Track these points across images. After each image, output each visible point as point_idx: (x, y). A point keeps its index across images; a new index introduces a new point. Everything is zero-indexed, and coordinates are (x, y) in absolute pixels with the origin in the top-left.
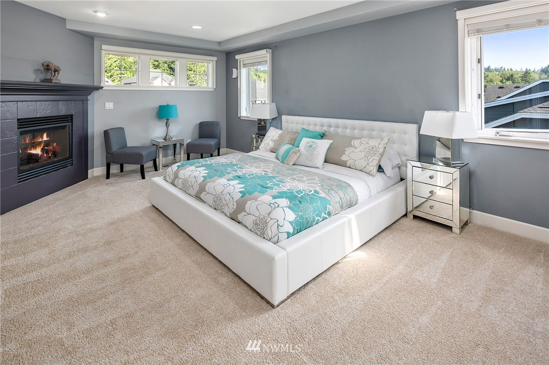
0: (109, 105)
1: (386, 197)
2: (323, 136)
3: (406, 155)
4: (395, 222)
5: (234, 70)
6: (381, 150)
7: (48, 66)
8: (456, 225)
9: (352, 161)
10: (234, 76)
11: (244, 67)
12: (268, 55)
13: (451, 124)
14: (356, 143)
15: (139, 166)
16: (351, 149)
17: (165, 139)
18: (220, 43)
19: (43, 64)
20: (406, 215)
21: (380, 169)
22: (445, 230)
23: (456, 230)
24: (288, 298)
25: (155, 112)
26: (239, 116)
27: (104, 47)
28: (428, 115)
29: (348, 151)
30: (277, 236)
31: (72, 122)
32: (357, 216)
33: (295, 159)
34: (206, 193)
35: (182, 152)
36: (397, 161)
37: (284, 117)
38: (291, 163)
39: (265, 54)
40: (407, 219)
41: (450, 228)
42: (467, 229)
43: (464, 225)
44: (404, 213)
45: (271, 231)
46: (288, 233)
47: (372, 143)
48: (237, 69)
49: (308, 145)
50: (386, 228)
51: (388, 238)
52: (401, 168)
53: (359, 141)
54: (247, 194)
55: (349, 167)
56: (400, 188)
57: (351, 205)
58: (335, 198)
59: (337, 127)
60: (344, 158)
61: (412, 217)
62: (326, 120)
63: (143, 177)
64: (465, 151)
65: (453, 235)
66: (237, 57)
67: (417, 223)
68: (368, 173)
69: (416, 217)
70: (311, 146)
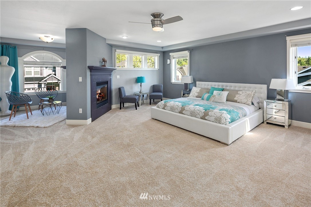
0: (118, 77)
1: (257, 114)
2: (223, 90)
3: (261, 98)
4: (259, 125)
5: (168, 60)
6: (253, 95)
7: (104, 60)
8: (286, 124)
9: (240, 100)
10: (168, 63)
11: (173, 59)
12: (188, 53)
13: (285, 84)
14: (240, 92)
15: (134, 104)
16: (238, 95)
17: (140, 92)
18: (162, 47)
19: (102, 59)
20: (263, 122)
21: (253, 104)
22: (281, 128)
23: (286, 127)
24: (232, 143)
25: (135, 80)
26: (171, 82)
27: (117, 50)
28: (273, 80)
29: (237, 96)
30: (225, 123)
31: (108, 84)
32: (249, 119)
33: (213, 99)
34: (185, 111)
35: (148, 99)
36: (258, 101)
37: (197, 82)
38: (212, 101)
39: (187, 53)
40: (264, 124)
41: (283, 126)
42: (290, 127)
43: (289, 126)
44: (262, 122)
45: (223, 121)
46: (229, 122)
47: (248, 92)
48: (170, 60)
49: (218, 94)
50: (257, 126)
51: (258, 129)
52: (259, 103)
53: (242, 92)
54: (207, 110)
55: (239, 102)
56: (261, 111)
57: (245, 116)
58: (240, 112)
59: (227, 86)
60: (235, 99)
61: (266, 123)
62: (220, 83)
63: (136, 109)
64: (290, 95)
65: (285, 129)
66: (170, 54)
67: (268, 125)
68: (248, 105)
69: (267, 123)
70: (220, 94)
